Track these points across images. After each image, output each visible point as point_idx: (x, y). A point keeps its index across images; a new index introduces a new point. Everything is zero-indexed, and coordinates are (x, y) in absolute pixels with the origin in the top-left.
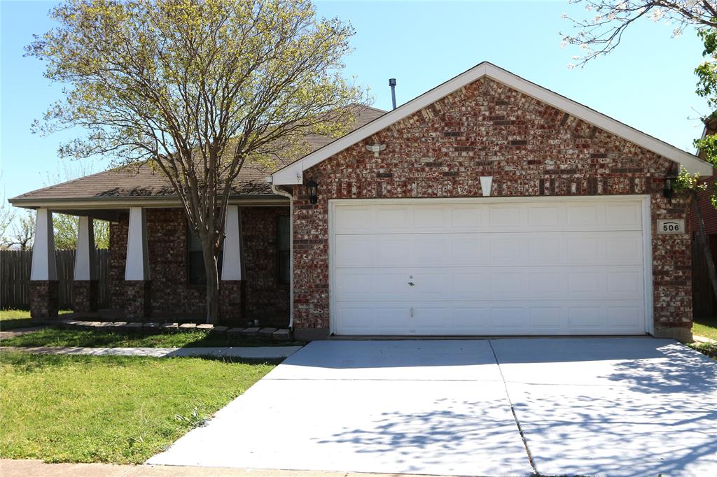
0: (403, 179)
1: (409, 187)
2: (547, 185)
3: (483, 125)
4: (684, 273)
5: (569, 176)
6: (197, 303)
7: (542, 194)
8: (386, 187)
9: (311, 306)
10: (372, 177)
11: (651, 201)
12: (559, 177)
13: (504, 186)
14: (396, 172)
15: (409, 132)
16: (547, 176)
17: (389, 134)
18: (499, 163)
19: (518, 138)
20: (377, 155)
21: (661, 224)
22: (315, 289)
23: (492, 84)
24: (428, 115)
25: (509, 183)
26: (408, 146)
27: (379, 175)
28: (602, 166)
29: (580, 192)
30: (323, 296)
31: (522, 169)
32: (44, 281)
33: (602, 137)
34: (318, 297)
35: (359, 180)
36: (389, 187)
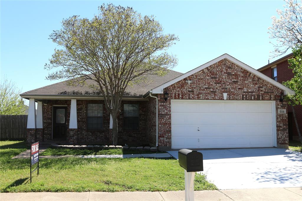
0: (197, 93)
1: (199, 96)
2: (245, 96)
3: (224, 75)
4: (286, 127)
5: (251, 94)
6: (91, 138)
7: (243, 99)
8: (191, 96)
9: (165, 138)
10: (187, 92)
11: (276, 103)
12: (248, 94)
13: (231, 97)
14: (195, 90)
15: (199, 76)
16: (244, 94)
17: (192, 77)
18: (229, 89)
19: (235, 80)
20: (189, 84)
21: (279, 110)
22: (166, 132)
23: (227, 61)
24: (206, 71)
25: (232, 96)
26: (199, 81)
27: (189, 91)
28: (261, 91)
29: (255, 99)
30: (169, 134)
31: (237, 91)
32: (33, 129)
33: (261, 81)
34: (167, 135)
35: (182, 93)
36: (193, 96)
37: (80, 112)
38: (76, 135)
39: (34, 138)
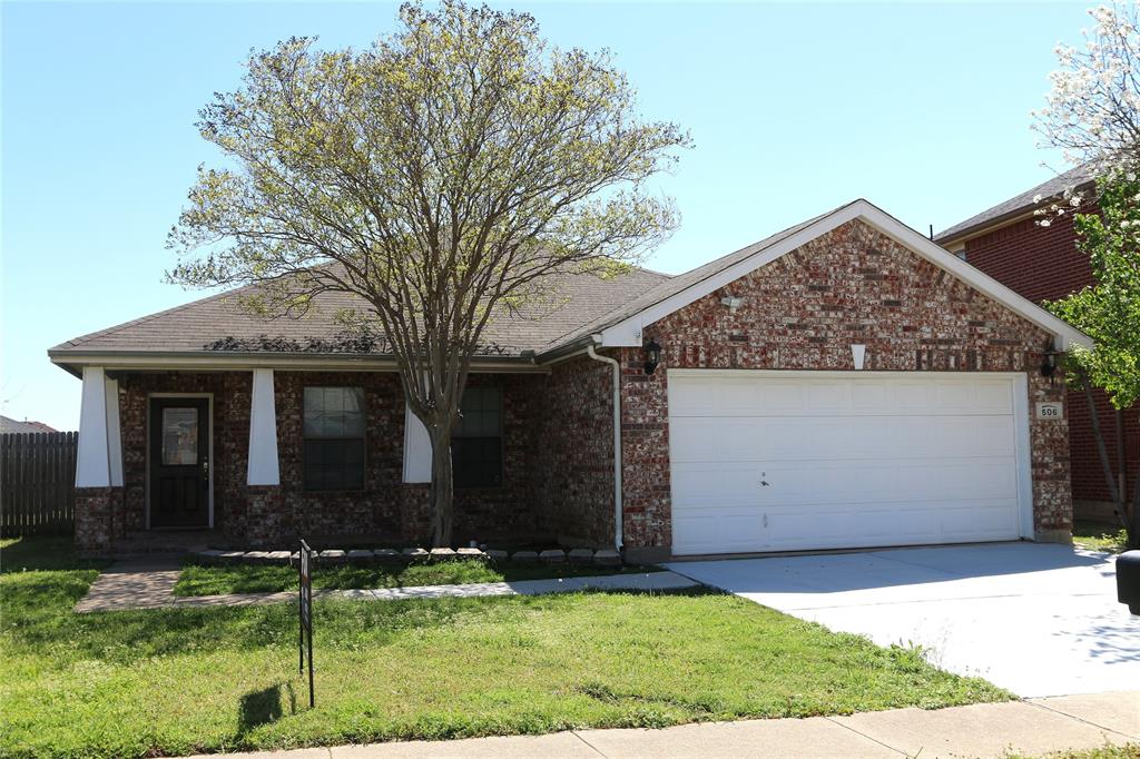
0: (762, 344)
1: (769, 355)
2: (925, 357)
3: (852, 279)
4: (1063, 465)
5: (946, 347)
6: (319, 519)
7: (919, 368)
8: (741, 354)
9: (649, 516)
10: (724, 340)
11: (1029, 380)
12: (937, 348)
13: (879, 357)
14: (753, 334)
15: (767, 283)
16: (924, 346)
17: (744, 283)
18: (871, 329)
19: (892, 298)
20: (734, 311)
21: (1039, 406)
22: (653, 492)
23: (861, 227)
24: (791, 262)
25: (884, 354)
26: (767, 301)
27: (732, 338)
28: (981, 336)
29: (959, 367)
30: (664, 501)
31: (897, 336)
32: (103, 489)
33: (980, 301)
34: (657, 503)
35: (707, 344)
36: (745, 355)
37: (278, 417)
38: (274, 511)
39: (105, 527)
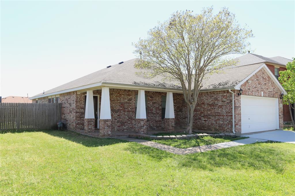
1: (253, 93)
3: (261, 78)
4: (282, 116)
7: (268, 97)
9: (238, 126)
11: (279, 100)
13: (264, 94)
14: (251, 88)
16: (269, 93)
18: (263, 89)
19: (265, 83)
21: (280, 105)
27: (248, 89)
28: (274, 91)
29: (272, 97)
31: (266, 90)
34: (240, 123)
36: (250, 93)
37: (130, 102)
38: (145, 125)
39: (110, 130)
